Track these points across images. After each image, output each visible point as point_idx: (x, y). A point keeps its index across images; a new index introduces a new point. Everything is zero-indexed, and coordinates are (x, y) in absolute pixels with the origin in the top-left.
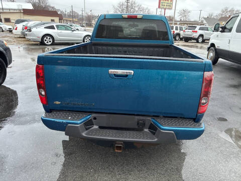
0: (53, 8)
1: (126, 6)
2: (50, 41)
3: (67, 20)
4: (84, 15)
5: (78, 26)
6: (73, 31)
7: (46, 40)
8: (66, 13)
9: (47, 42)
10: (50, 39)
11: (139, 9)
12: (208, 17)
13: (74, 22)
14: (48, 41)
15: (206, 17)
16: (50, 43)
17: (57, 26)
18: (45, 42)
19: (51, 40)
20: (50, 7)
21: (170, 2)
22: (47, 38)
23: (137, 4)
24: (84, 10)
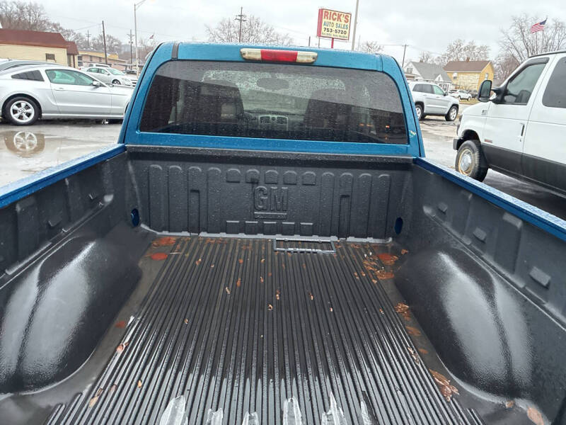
0: (55, 26)
1: (237, 30)
2: (29, 115)
3: (91, 56)
4: (134, 45)
5: (117, 71)
6: (96, 86)
7: (15, 112)
8: (90, 39)
9: (21, 117)
10: (27, 107)
11: (268, 36)
12: (421, 61)
13: (108, 62)
14: (22, 112)
15: (418, 60)
16: (27, 120)
17: (51, 73)
18: (15, 117)
19: (32, 110)
20: (49, 24)
21: (343, 23)
22: (19, 105)
23: (265, 26)
24: (133, 33)
